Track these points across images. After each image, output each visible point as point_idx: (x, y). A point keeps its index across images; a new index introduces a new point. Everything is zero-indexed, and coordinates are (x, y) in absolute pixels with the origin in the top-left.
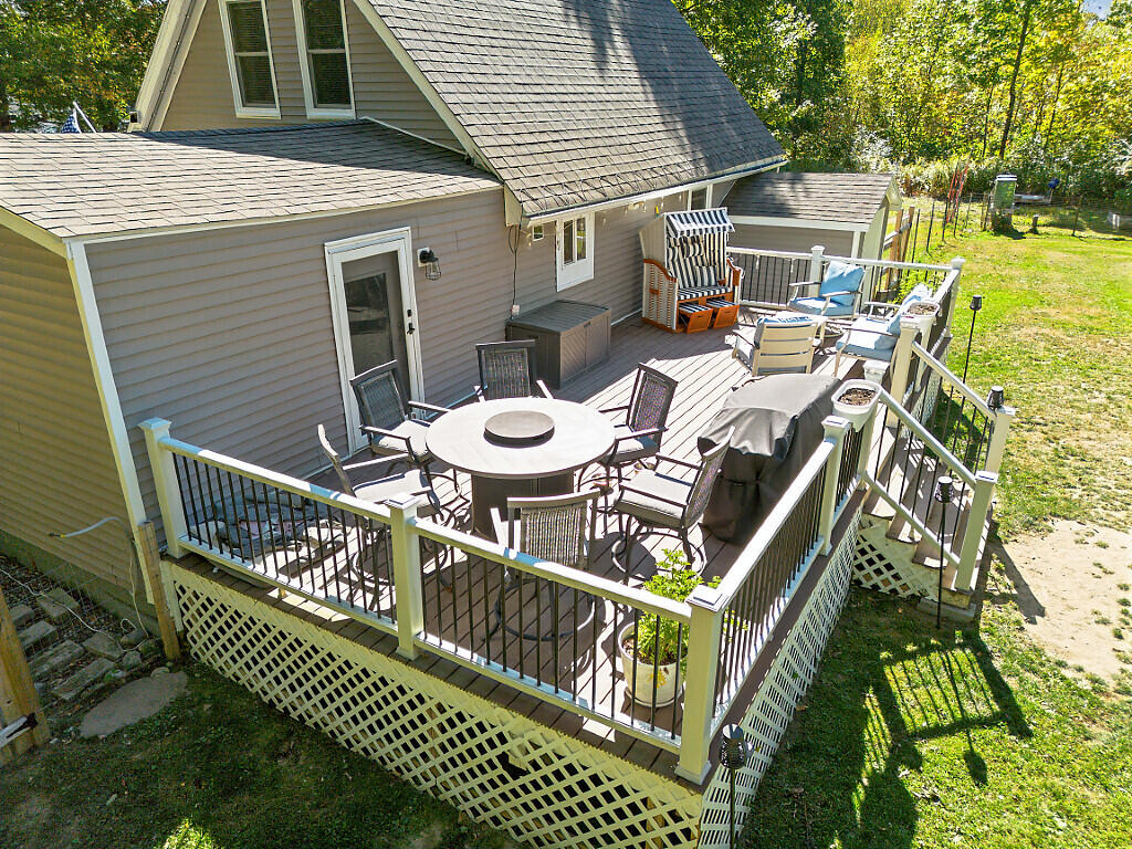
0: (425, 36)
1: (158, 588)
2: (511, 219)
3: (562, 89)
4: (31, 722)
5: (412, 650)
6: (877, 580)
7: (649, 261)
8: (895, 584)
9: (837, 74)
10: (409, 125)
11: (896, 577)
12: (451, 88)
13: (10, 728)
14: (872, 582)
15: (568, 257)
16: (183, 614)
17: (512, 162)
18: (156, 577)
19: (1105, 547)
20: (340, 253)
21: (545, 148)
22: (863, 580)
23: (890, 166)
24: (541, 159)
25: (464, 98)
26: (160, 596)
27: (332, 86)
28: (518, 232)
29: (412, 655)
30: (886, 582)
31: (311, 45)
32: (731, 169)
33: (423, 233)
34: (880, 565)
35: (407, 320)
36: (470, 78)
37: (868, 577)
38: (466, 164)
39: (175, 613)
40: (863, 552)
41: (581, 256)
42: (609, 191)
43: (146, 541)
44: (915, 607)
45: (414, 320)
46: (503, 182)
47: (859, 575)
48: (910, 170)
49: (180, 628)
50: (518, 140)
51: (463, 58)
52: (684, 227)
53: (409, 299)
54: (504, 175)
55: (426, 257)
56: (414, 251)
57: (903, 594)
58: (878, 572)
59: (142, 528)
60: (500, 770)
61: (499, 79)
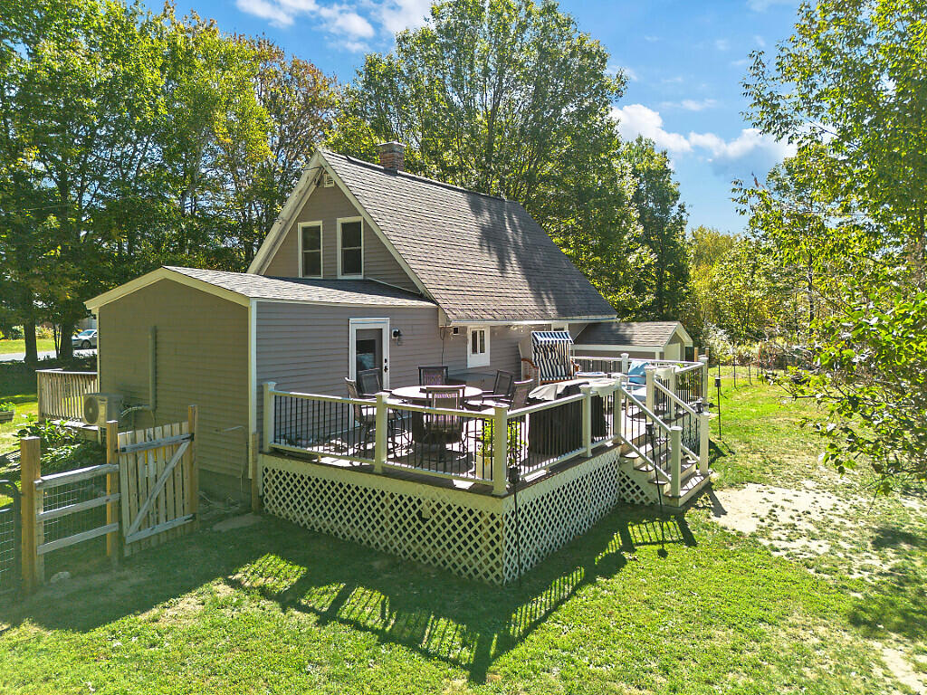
0: (402, 239)
1: (255, 469)
2: (441, 323)
3: (474, 268)
4: (194, 517)
5: (380, 468)
6: (633, 497)
7: (524, 360)
8: (642, 498)
9: (687, 288)
10: (389, 281)
11: (642, 493)
12: (414, 262)
13: (185, 517)
14: (630, 499)
15: (474, 351)
16: (264, 485)
17: (444, 297)
18: (255, 461)
19: (772, 493)
20: (356, 324)
21: (462, 293)
22: (626, 498)
23: (730, 347)
24: (460, 297)
25: (421, 267)
26: (255, 475)
27: (352, 263)
28: (444, 332)
29: (380, 471)
30: (637, 497)
31: (344, 246)
32: (578, 317)
33: (395, 322)
34: (633, 487)
35: (384, 364)
36: (424, 259)
37: (628, 496)
38: (421, 297)
39: (260, 485)
40: (624, 481)
41: (482, 351)
42: (497, 316)
43: (254, 442)
44: (652, 509)
45: (388, 364)
46: (438, 304)
47: (623, 495)
48: (742, 349)
49: (261, 494)
50: (447, 287)
51: (422, 250)
52: (543, 339)
53: (386, 354)
54: (439, 301)
55: (396, 334)
56: (391, 331)
57: (647, 504)
58: (633, 492)
59: (253, 434)
60: (418, 521)
61: (440, 261)
